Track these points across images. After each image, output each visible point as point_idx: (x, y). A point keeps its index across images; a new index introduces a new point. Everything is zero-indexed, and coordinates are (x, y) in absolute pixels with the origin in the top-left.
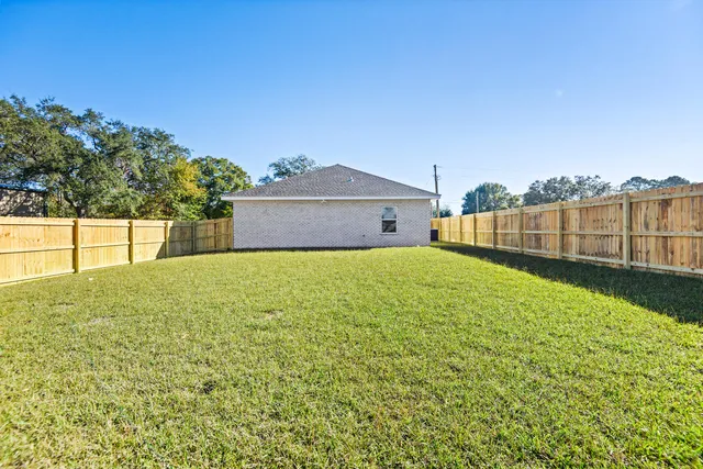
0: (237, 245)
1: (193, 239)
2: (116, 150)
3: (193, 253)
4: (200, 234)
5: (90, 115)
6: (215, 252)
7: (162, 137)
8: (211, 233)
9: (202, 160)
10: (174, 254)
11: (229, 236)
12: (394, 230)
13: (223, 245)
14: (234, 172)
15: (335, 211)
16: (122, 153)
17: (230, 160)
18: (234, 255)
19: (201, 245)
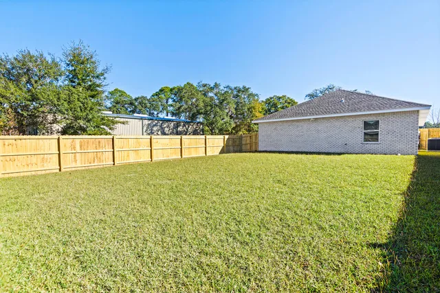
0: (260, 149)
1: (240, 145)
2: (223, 100)
3: (241, 151)
4: (244, 143)
5: (216, 85)
6: (250, 152)
7: (245, 90)
8: (248, 142)
9: (271, 98)
10: (228, 152)
11: (256, 144)
12: (377, 140)
13: (254, 149)
14: (289, 103)
15: (322, 126)
16: (225, 102)
17: (288, 96)
18: (259, 154)
19: (244, 148)
